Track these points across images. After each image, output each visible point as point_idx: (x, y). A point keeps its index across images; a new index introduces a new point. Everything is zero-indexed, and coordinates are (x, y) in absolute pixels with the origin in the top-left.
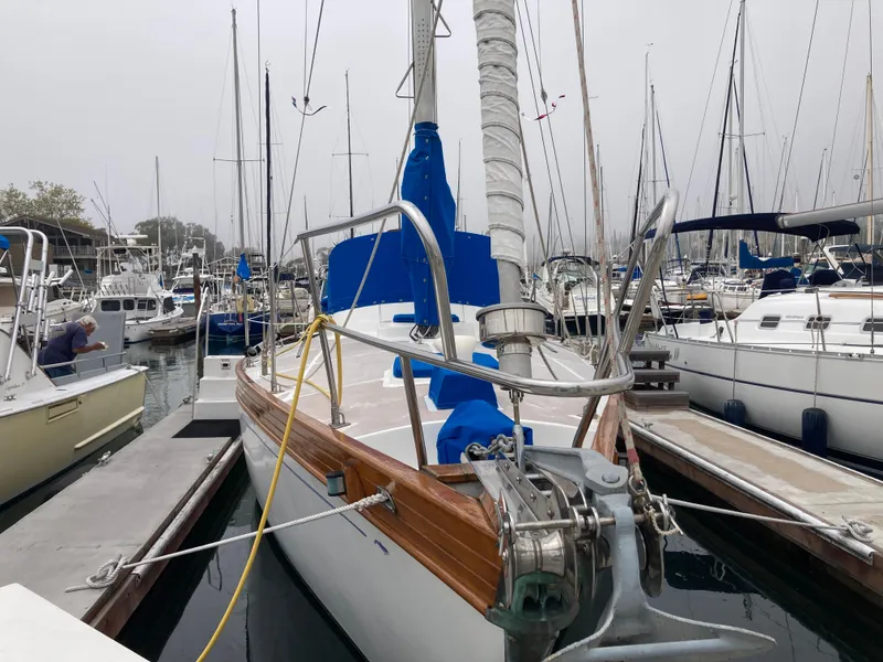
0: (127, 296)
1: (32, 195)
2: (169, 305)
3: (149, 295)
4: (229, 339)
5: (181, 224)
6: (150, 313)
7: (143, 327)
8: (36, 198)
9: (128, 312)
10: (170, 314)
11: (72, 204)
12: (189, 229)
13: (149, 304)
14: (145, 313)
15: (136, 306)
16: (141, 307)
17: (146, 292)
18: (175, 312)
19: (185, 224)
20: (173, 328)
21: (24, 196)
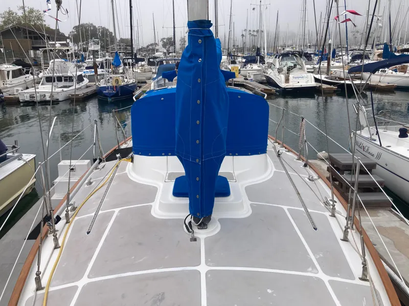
0: (58, 75)
1: (20, 13)
2: (80, 79)
3: (69, 74)
4: (109, 100)
5: (95, 26)
6: (70, 84)
7: (65, 93)
8: (22, 15)
9: (59, 83)
10: (81, 84)
11: (39, 18)
12: (99, 29)
13: (70, 79)
14: (68, 84)
15: (63, 80)
16: (66, 80)
17: (67, 72)
18: (84, 82)
19: (97, 27)
20: (81, 93)
21: (16, 14)
